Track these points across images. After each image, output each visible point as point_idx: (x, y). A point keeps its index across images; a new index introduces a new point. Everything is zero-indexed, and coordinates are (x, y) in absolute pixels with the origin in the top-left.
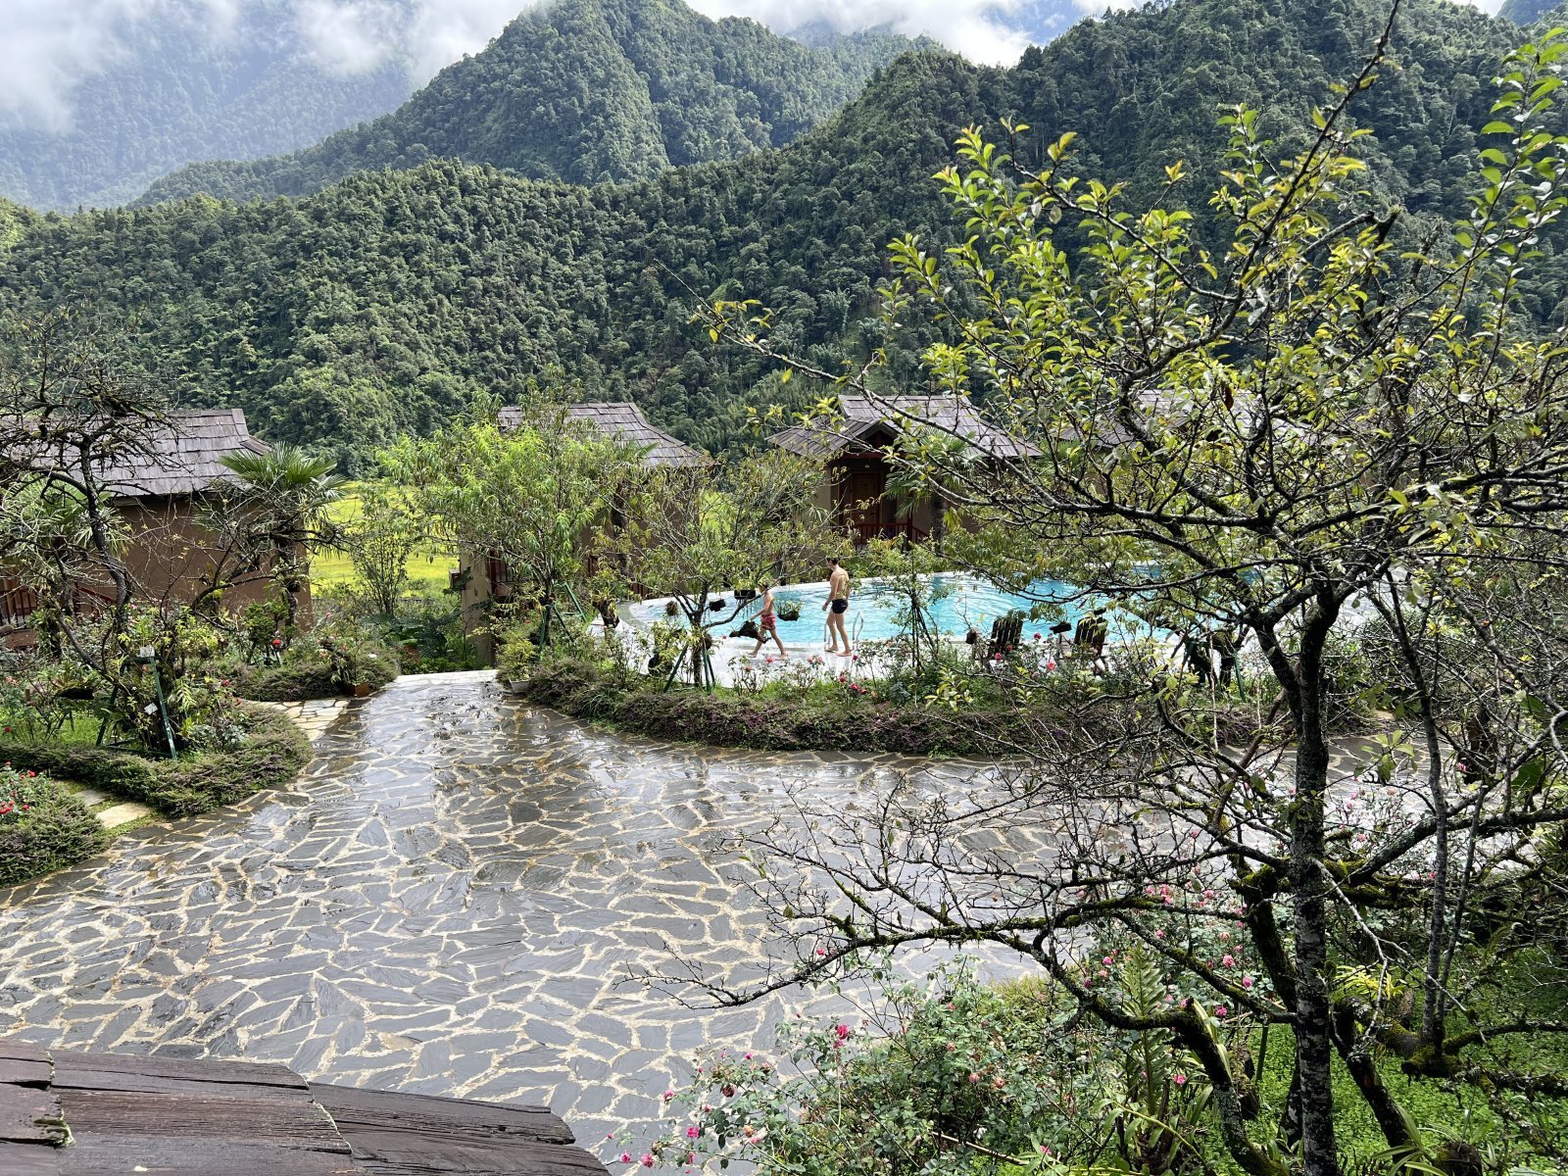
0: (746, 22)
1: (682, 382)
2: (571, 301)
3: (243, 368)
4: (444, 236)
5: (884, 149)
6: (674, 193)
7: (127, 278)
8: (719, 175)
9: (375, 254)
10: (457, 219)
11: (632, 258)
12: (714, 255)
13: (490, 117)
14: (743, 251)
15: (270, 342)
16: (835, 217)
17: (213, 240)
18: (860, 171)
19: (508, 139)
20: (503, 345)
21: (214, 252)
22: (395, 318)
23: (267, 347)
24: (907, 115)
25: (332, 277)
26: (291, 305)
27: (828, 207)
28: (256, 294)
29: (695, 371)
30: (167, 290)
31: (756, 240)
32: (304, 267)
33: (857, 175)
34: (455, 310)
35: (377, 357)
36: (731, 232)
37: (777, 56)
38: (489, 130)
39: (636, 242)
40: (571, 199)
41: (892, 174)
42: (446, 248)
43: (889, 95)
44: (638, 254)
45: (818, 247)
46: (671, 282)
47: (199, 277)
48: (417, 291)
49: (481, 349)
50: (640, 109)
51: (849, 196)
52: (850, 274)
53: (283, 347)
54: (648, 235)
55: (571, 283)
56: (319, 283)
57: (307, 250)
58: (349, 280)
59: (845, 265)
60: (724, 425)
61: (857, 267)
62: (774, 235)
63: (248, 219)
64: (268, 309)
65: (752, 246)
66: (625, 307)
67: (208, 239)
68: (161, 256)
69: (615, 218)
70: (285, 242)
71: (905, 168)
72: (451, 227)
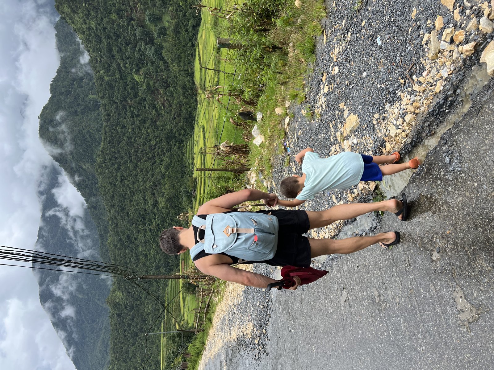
0: (51, 85)
1: (166, 89)
2: (140, 129)
3: (159, 228)
4: (119, 168)
5: (88, 15)
6: (105, 94)
7: (131, 262)
8: (99, 79)
9: (124, 189)
10: (113, 164)
11: (126, 109)
12: (125, 81)
13: (84, 167)
14: (124, 69)
15: (151, 220)
16: (112, 34)
17: (120, 239)
18: (96, 25)
19: (91, 162)
20: (154, 150)
21: (124, 238)
22: (144, 182)
23: (153, 221)
24: (76, 6)
25: (131, 201)
26: (140, 213)
27: (108, 37)
28: (136, 224)
29: (162, 85)
30: (135, 251)
31: (120, 64)
32: (128, 210)
33: (97, 26)
34: (142, 164)
35: (156, 186)
36: (117, 74)
37: (63, 74)
38: (88, 168)
39: (121, 107)
40: (107, 129)
41: (97, 12)
42: (122, 168)
43: (70, 14)
44: (124, 107)
45: (121, 41)
46: (134, 96)
47: (131, 242)
48: (136, 176)
49: (155, 156)
50: (81, 119)
51: (105, 29)
52: (131, 28)
53: (153, 216)
54: (119, 104)
55: (134, 129)
56: (133, 205)
57: (123, 209)
58: (132, 196)
59: (128, 30)
60: (180, 71)
61: (128, 25)
62: (118, 58)
63: (114, 229)
64: (141, 221)
65: (122, 66)
66: (142, 112)
67: (120, 240)
68: (125, 253)
69: (113, 115)
70: (121, 216)
71: (94, 7)
72: (116, 166)
